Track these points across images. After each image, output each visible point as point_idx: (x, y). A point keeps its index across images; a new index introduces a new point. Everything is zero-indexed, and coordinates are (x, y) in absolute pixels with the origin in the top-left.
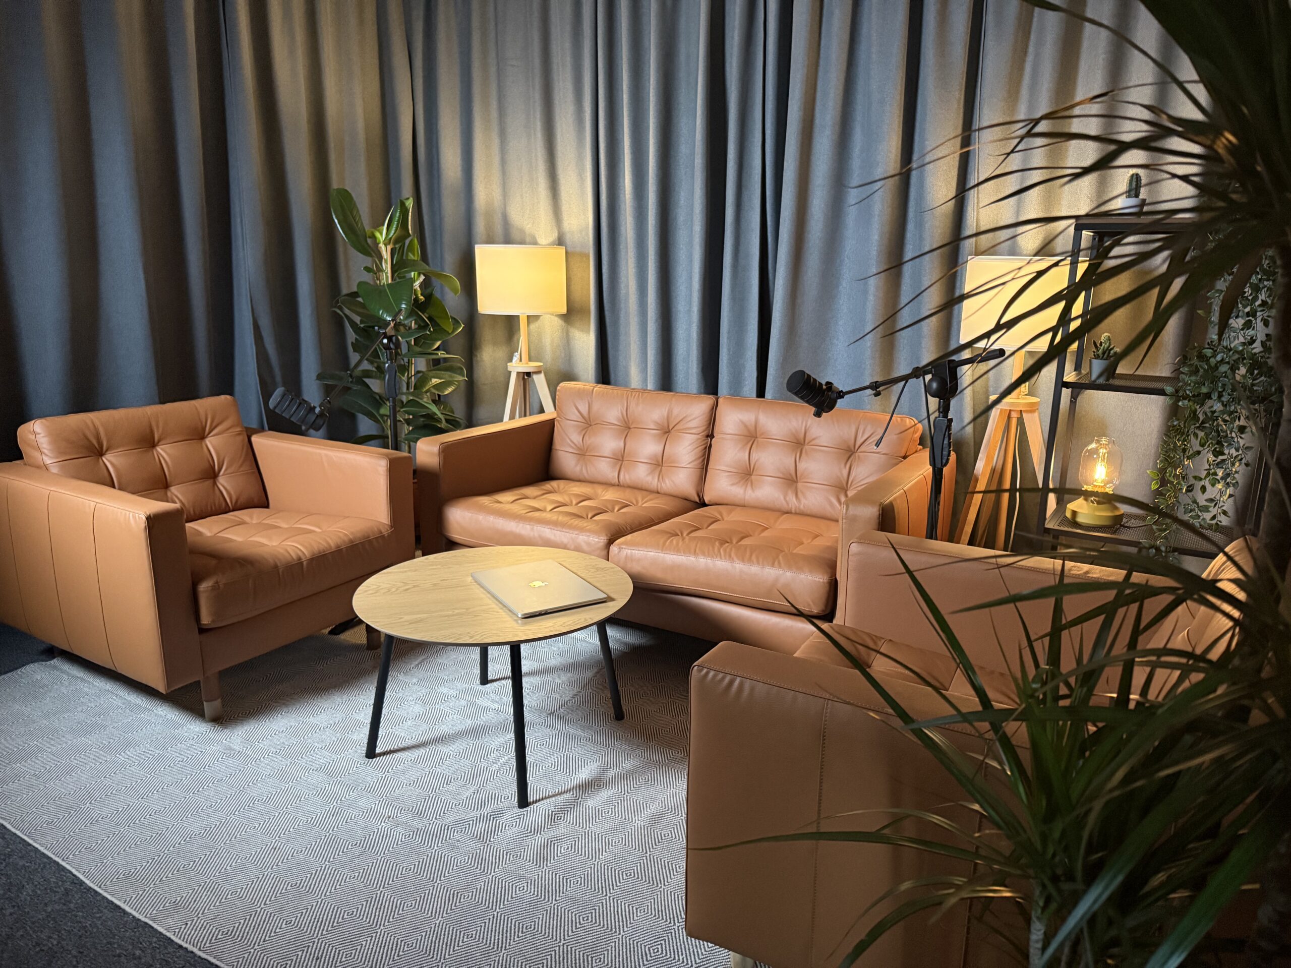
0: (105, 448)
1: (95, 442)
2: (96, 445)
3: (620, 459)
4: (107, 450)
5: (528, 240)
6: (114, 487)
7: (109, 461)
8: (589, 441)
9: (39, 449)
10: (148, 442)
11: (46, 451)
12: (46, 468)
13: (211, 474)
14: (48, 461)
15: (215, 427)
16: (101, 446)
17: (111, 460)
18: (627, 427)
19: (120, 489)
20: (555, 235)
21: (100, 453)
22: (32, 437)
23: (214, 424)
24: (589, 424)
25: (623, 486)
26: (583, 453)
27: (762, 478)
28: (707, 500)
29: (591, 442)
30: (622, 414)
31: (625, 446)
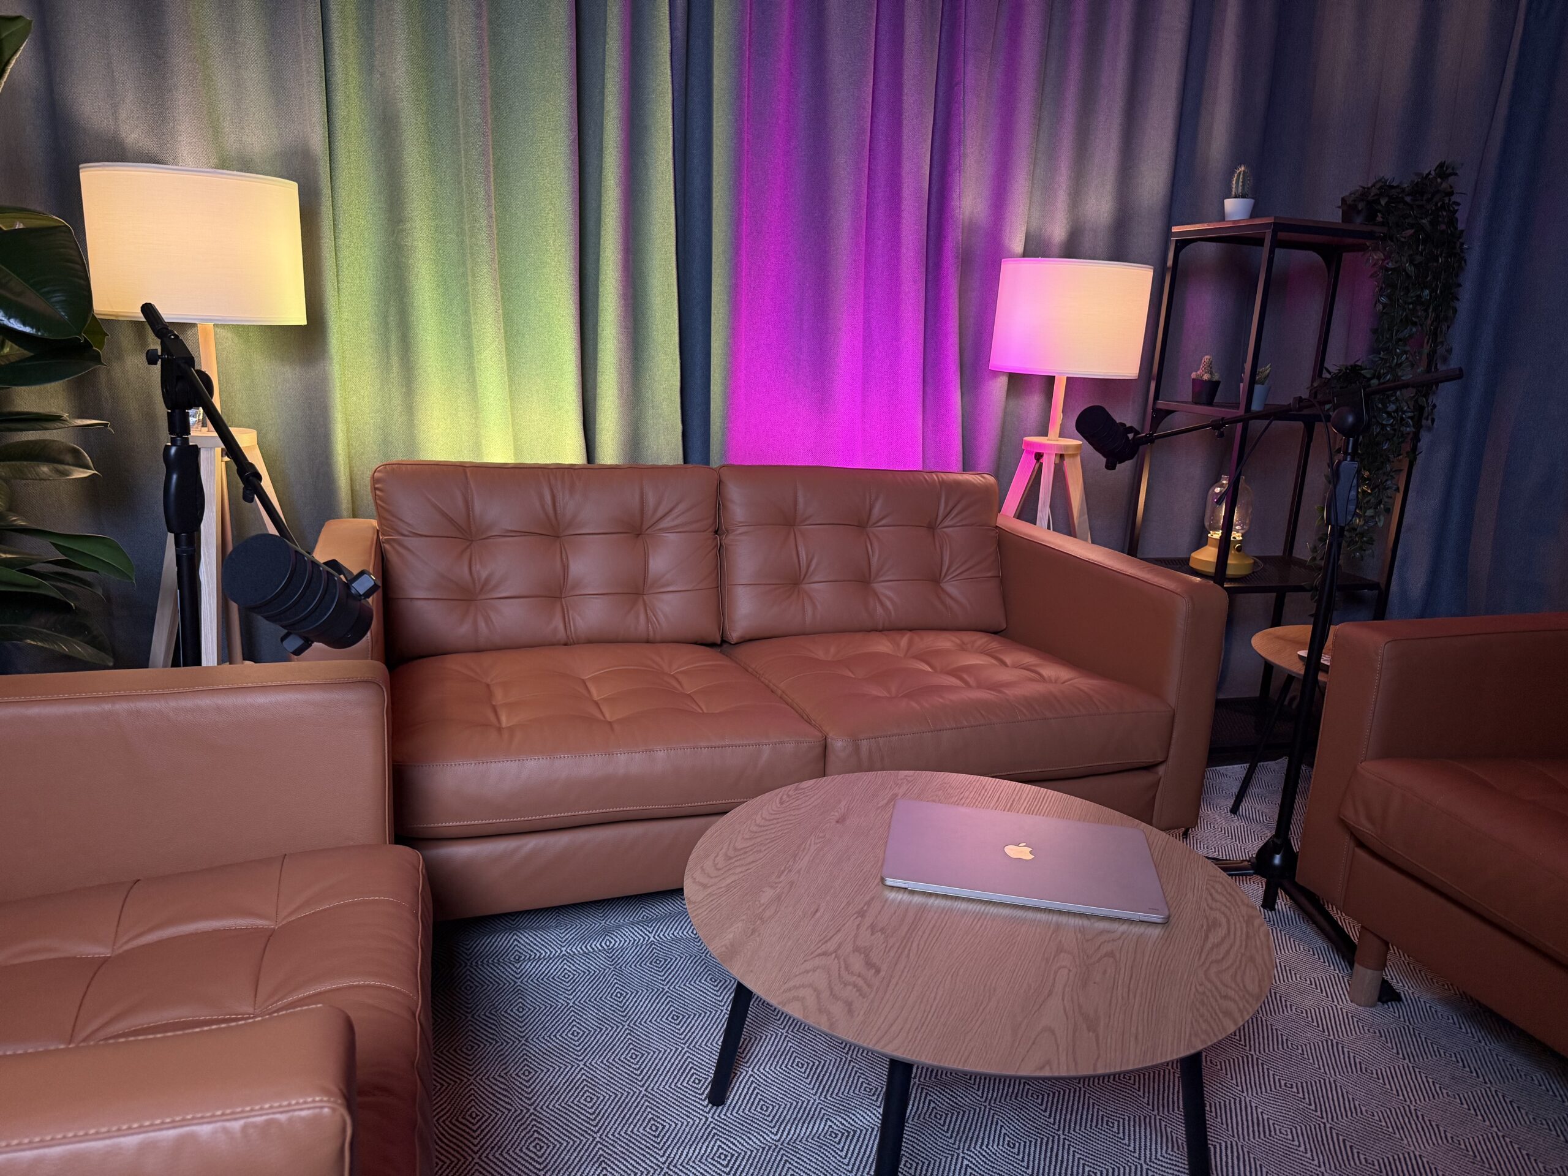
3: (555, 593)
8: (481, 571)
18: (555, 533)
24: (466, 535)
25: (578, 641)
26: (469, 596)
27: (816, 586)
28: (735, 635)
29: (484, 574)
30: (543, 507)
31: (565, 568)
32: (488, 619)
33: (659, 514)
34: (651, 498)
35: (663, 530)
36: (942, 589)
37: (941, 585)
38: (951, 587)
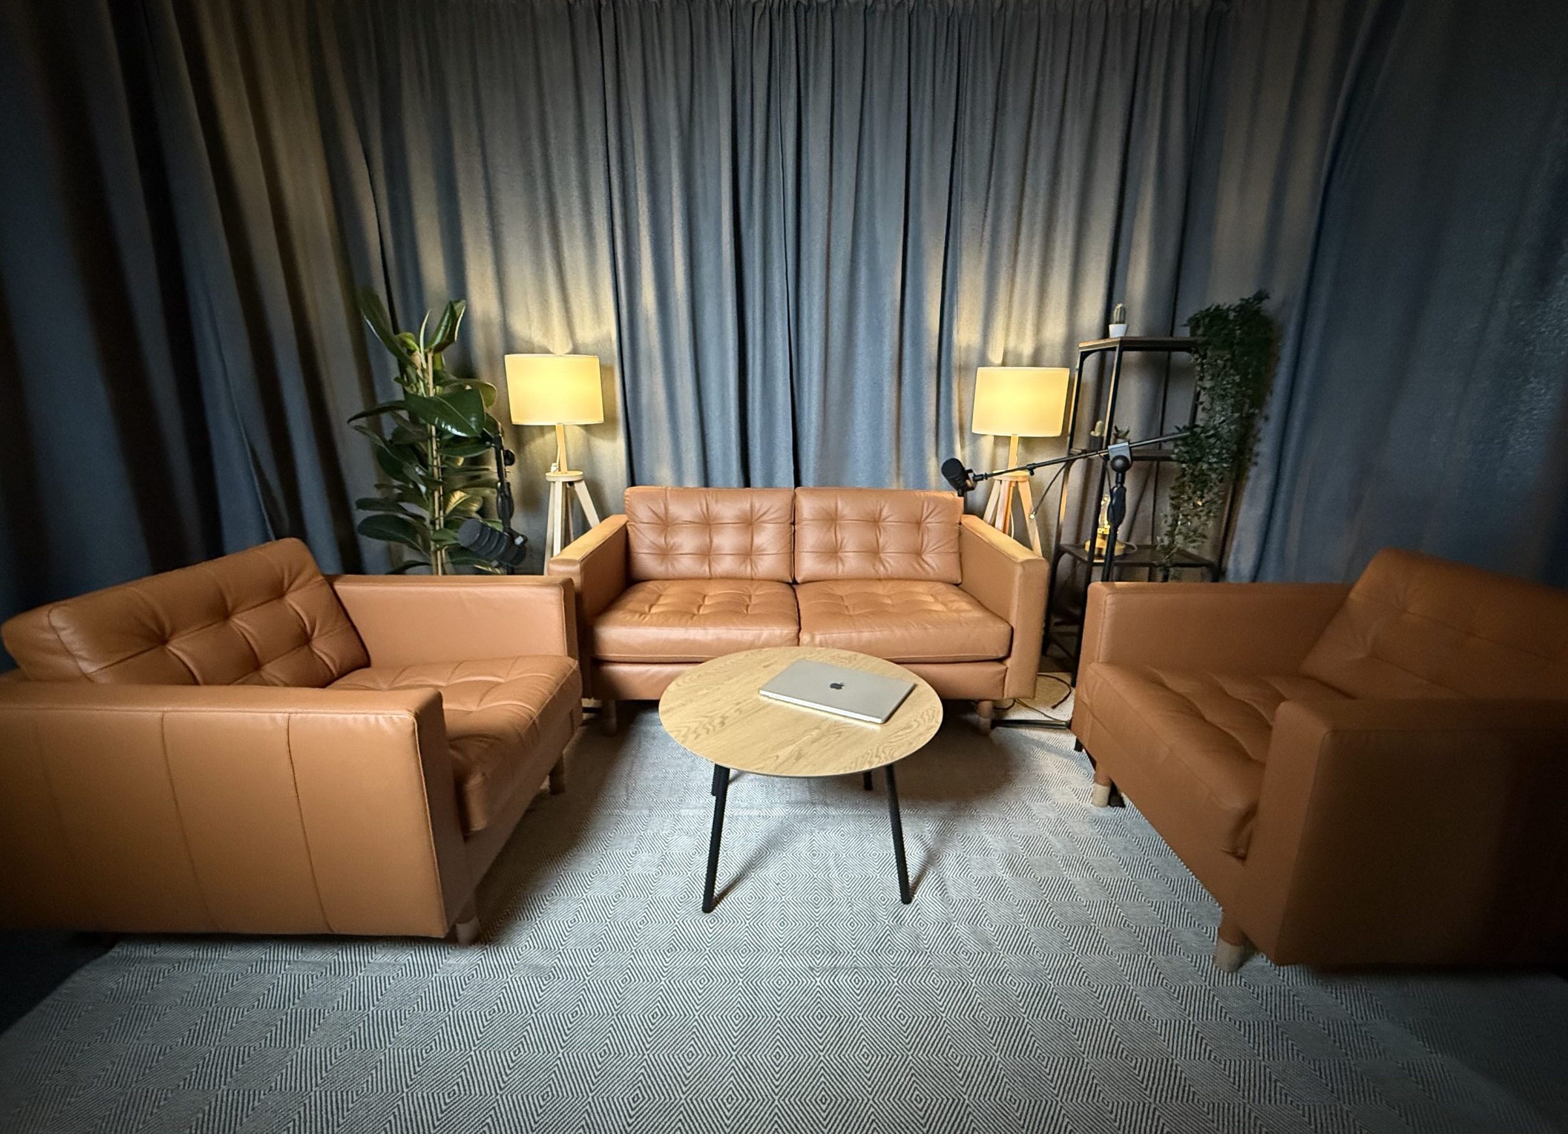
0: (168, 629)
1: (154, 627)
2: (156, 630)
3: (706, 554)
4: (172, 634)
5: (536, 350)
6: (196, 683)
7: (178, 649)
8: (671, 541)
9: (68, 653)
10: (221, 612)
11: (79, 653)
12: (87, 678)
13: (305, 639)
14: (89, 668)
15: (295, 579)
16: (162, 628)
17: (181, 648)
18: (707, 524)
19: (207, 683)
20: (571, 346)
21: (161, 639)
22: (51, 636)
23: (293, 576)
24: (665, 524)
25: (716, 578)
26: (665, 553)
27: (847, 554)
28: (799, 579)
29: (672, 542)
30: (703, 512)
31: (711, 541)
32: (673, 565)
33: (761, 513)
34: (757, 505)
35: (764, 522)
36: (923, 560)
37: (923, 556)
38: (928, 557)
